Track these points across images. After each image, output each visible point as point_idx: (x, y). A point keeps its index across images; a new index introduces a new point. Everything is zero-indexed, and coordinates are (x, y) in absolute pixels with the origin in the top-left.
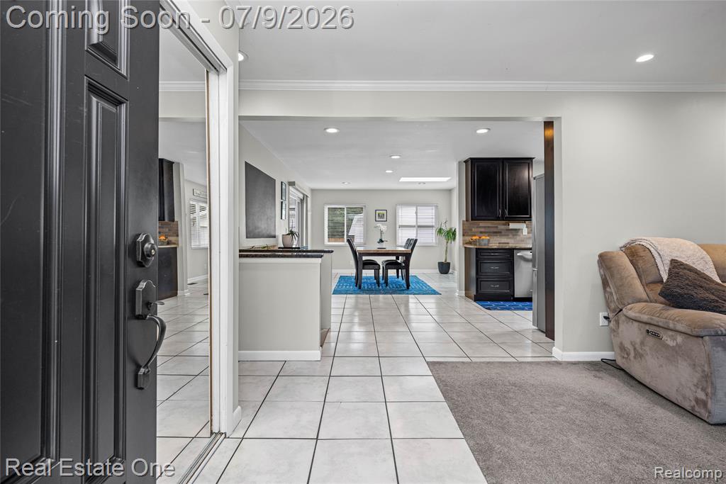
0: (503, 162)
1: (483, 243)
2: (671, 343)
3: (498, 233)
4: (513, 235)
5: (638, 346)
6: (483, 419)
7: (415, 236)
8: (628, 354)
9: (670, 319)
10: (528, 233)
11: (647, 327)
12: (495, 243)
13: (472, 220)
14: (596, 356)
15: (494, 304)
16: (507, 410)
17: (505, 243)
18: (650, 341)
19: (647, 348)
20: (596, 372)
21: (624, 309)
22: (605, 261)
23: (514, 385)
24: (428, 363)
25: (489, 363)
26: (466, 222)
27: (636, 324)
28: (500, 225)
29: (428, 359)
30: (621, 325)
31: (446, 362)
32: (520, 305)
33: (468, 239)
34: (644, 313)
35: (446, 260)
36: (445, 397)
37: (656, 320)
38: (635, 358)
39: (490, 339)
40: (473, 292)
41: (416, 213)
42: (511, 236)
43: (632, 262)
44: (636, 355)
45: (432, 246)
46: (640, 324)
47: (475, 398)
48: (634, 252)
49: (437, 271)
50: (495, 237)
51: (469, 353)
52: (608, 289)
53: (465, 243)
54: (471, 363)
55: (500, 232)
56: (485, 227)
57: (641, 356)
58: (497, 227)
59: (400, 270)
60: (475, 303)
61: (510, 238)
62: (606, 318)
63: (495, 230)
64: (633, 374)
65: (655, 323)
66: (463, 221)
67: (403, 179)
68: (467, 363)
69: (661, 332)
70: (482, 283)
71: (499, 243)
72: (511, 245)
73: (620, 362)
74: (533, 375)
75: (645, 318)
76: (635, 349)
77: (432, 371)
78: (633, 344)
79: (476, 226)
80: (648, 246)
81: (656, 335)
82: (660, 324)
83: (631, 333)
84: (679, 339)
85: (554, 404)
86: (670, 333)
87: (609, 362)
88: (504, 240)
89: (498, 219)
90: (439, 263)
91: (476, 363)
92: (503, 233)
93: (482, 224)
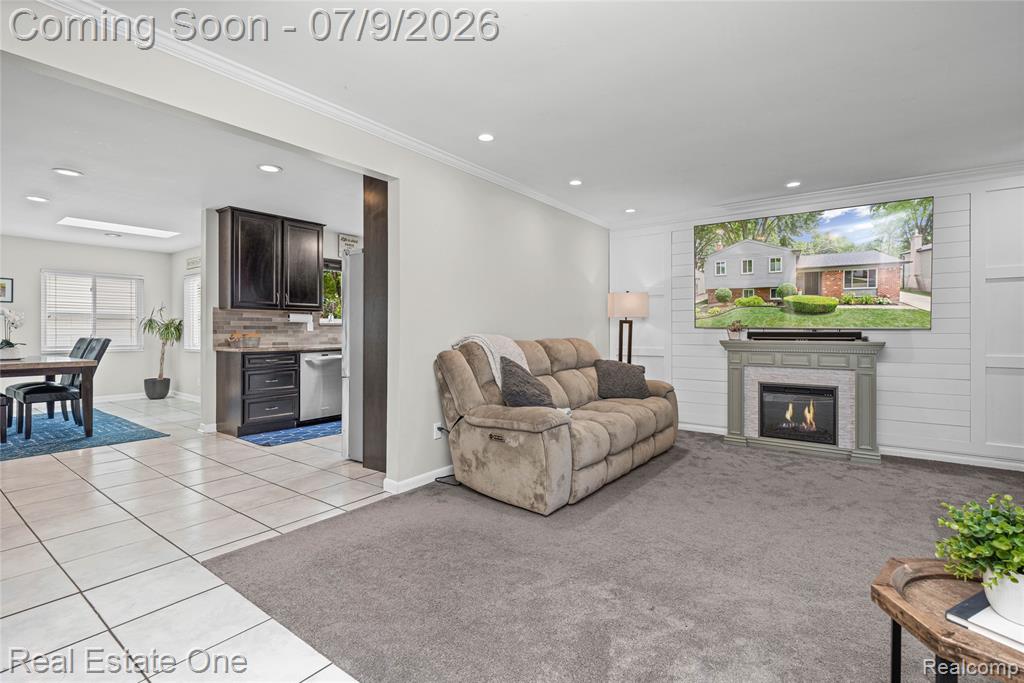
0: (283, 223)
1: (251, 344)
2: (514, 444)
3: (272, 328)
4: (294, 332)
5: (480, 455)
6: (345, 616)
7: (91, 332)
8: (469, 466)
9: (515, 420)
10: (315, 328)
11: (490, 432)
12: (268, 343)
13: (232, 307)
14: (428, 477)
15: (271, 436)
16: (370, 587)
17: (283, 344)
18: (494, 445)
19: (490, 455)
20: (438, 496)
21: (466, 416)
22: (442, 363)
23: (360, 547)
24: (204, 564)
25: (309, 527)
26: (219, 311)
27: (479, 430)
28: (276, 318)
29: (201, 558)
30: (462, 436)
31: (240, 550)
32: (310, 430)
33: (223, 337)
34: (488, 417)
35: (161, 375)
36: (268, 611)
37: (501, 422)
38: (477, 468)
39: (292, 491)
40: (236, 422)
41: (94, 290)
42: (290, 333)
43: (468, 361)
44: (478, 464)
45: (131, 352)
46: (484, 430)
47: (317, 591)
48: (468, 350)
49: (143, 395)
50: (268, 335)
51: (270, 521)
52: (447, 395)
53: (217, 344)
54: (283, 536)
55: (275, 327)
56: (252, 319)
57: (484, 464)
58: (271, 320)
59: (68, 403)
60: (238, 440)
61: (290, 336)
62: (440, 429)
63: (267, 324)
64: (474, 488)
65: (500, 426)
66: (214, 309)
67: (68, 221)
68: (276, 538)
69: (504, 434)
70: (252, 405)
71: (274, 344)
72: (291, 347)
73: (459, 477)
74: (376, 525)
75: (490, 422)
76: (477, 459)
77: (219, 575)
78: (475, 454)
79: (236, 317)
80: (481, 344)
81: (500, 439)
82: (505, 426)
83: (472, 441)
84: (522, 438)
85: (419, 553)
86: (513, 434)
87: (443, 480)
88: (281, 339)
89: (274, 307)
90: (146, 381)
91: (289, 534)
92: (279, 329)
93: (247, 314)
